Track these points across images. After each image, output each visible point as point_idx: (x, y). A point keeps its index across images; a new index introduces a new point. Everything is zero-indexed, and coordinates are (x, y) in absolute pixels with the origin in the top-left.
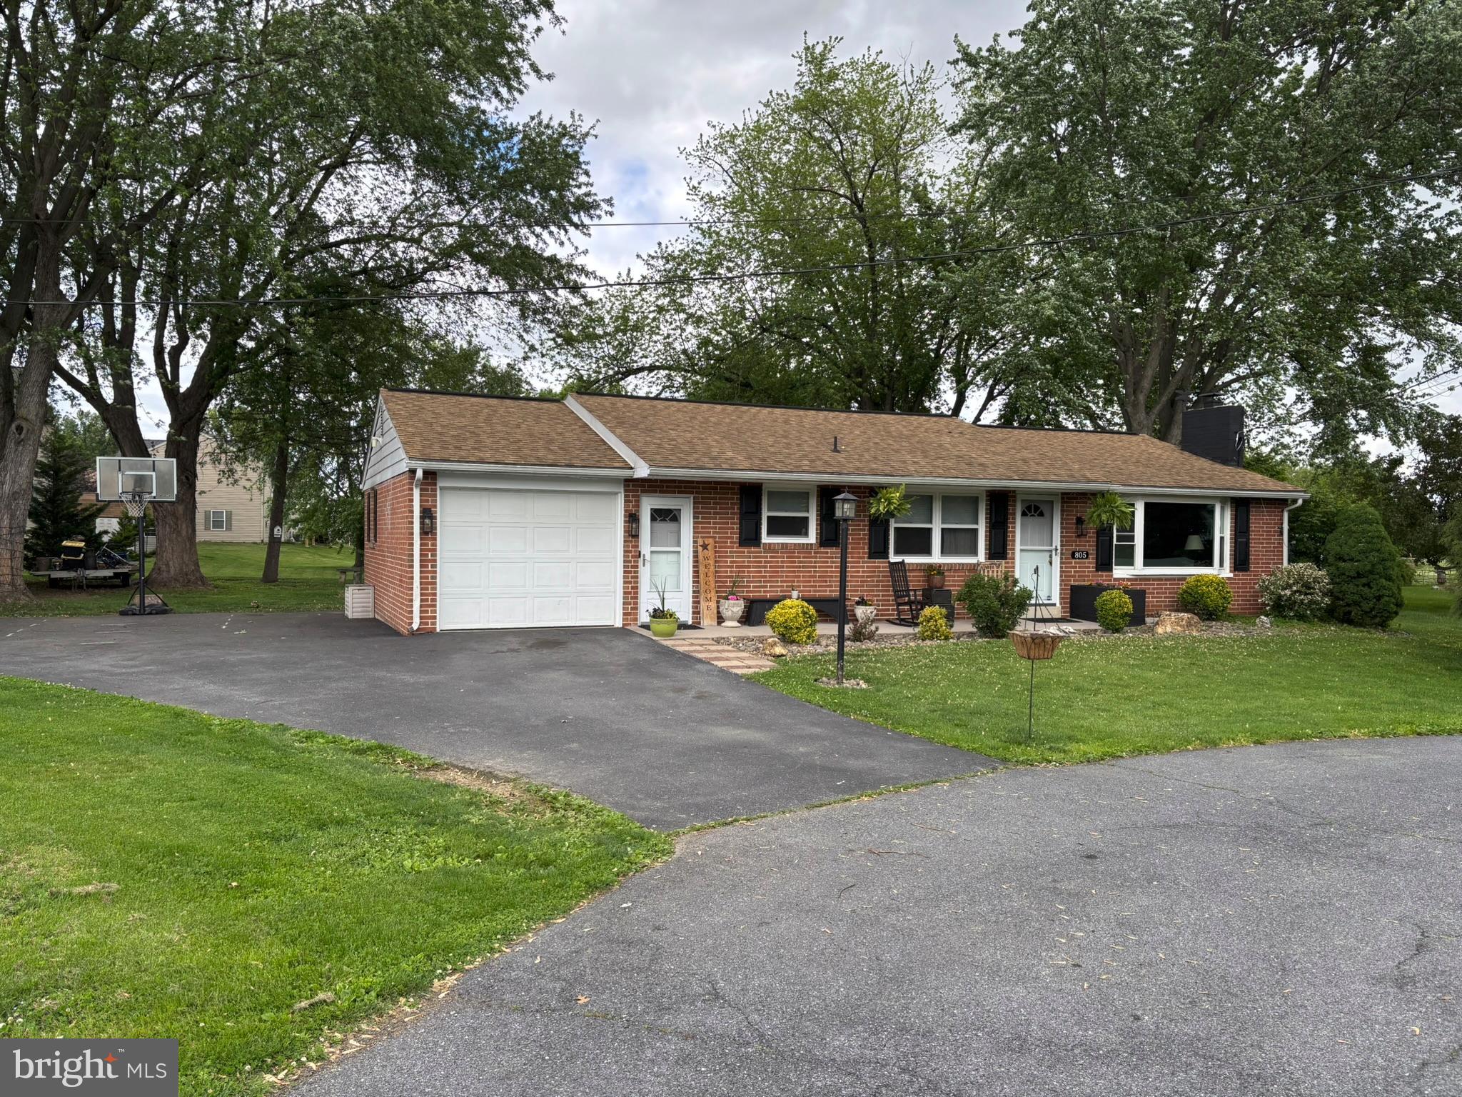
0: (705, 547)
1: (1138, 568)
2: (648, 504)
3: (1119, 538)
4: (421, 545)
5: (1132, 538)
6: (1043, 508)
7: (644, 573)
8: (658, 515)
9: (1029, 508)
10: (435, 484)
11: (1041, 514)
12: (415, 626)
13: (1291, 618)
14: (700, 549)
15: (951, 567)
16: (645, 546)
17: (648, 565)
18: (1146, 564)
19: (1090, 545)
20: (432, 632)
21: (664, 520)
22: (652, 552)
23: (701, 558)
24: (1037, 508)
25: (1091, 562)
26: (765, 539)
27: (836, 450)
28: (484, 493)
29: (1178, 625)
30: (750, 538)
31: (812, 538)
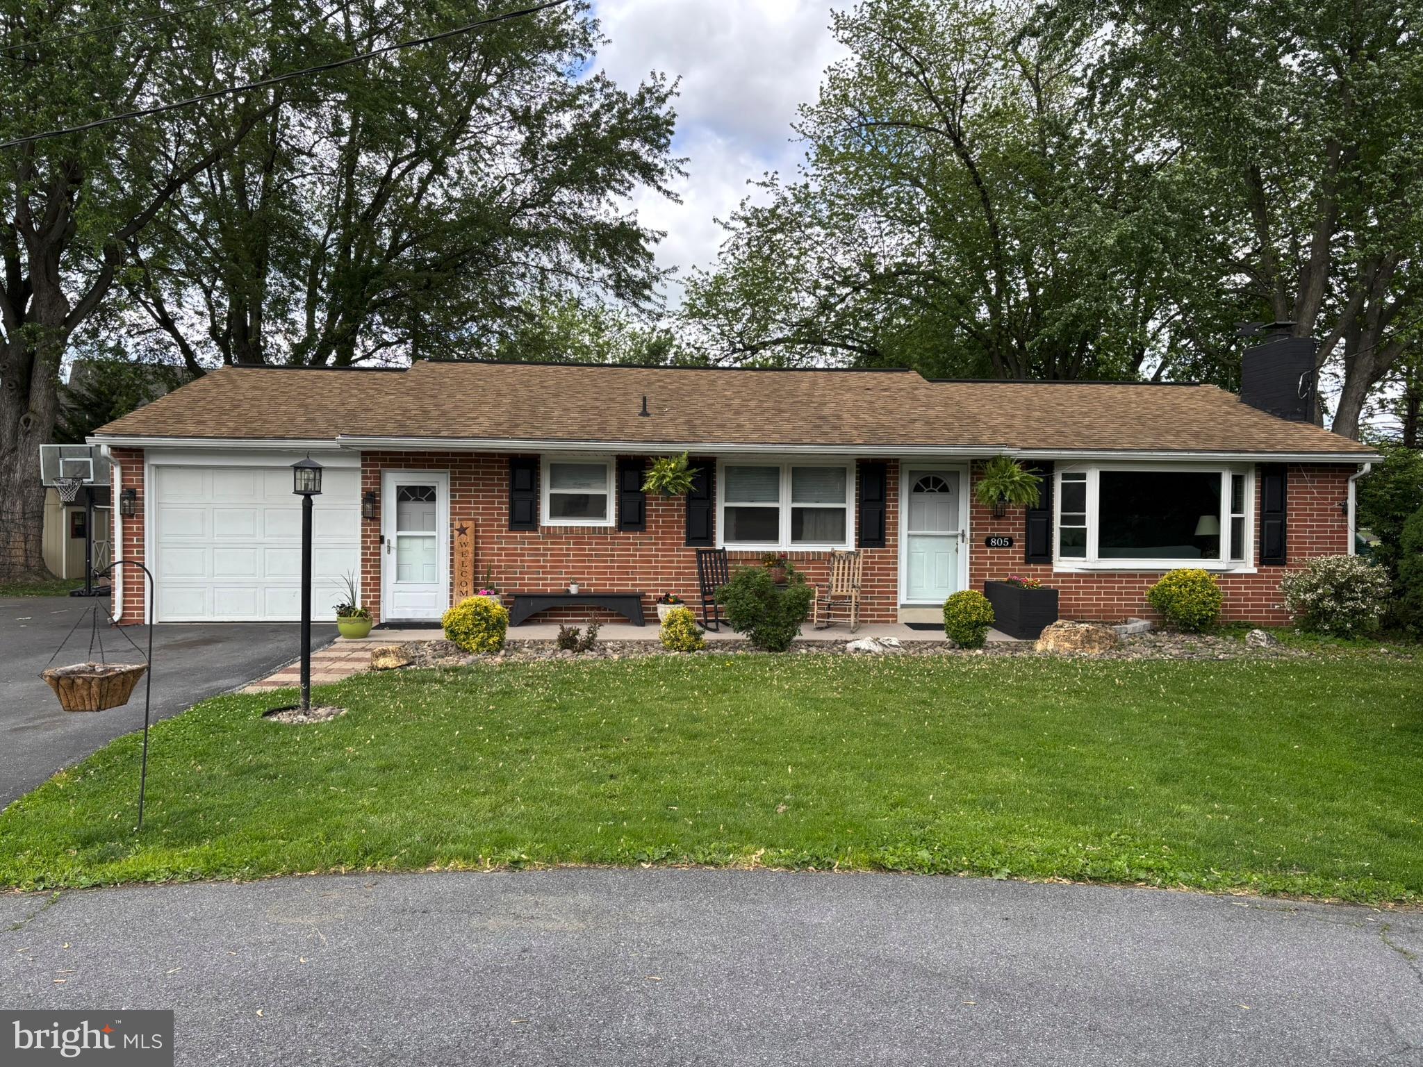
0: (462, 531)
1: (1092, 560)
2: (393, 482)
3: (1064, 520)
4: (124, 528)
5: (1082, 520)
6: (947, 481)
7: (389, 561)
8: (405, 494)
9: (926, 482)
10: (142, 462)
11: (945, 489)
12: (116, 618)
13: (1326, 633)
14: (456, 533)
15: (802, 557)
16: (389, 530)
17: (394, 552)
18: (1102, 555)
19: (1016, 529)
20: (139, 624)
21: (417, 500)
22: (399, 537)
23: (456, 544)
24: (937, 482)
25: (1018, 549)
26: (546, 520)
27: (645, 413)
28: (210, 471)
29: (1068, 640)
30: (524, 519)
31: (610, 521)
